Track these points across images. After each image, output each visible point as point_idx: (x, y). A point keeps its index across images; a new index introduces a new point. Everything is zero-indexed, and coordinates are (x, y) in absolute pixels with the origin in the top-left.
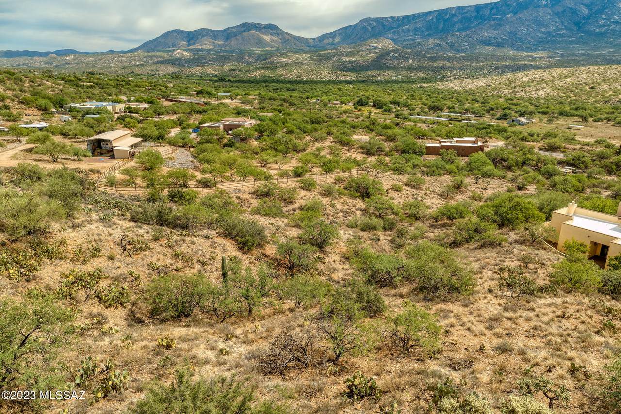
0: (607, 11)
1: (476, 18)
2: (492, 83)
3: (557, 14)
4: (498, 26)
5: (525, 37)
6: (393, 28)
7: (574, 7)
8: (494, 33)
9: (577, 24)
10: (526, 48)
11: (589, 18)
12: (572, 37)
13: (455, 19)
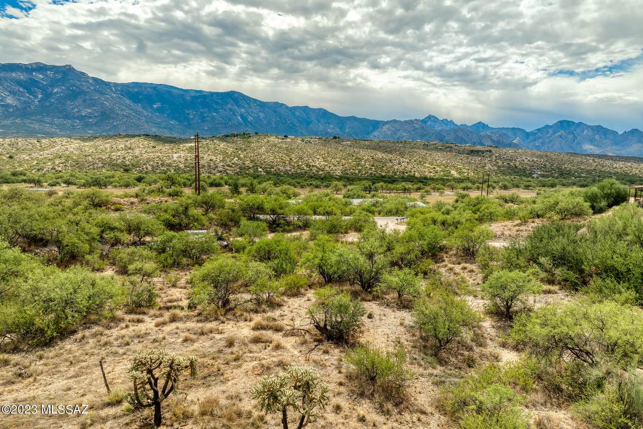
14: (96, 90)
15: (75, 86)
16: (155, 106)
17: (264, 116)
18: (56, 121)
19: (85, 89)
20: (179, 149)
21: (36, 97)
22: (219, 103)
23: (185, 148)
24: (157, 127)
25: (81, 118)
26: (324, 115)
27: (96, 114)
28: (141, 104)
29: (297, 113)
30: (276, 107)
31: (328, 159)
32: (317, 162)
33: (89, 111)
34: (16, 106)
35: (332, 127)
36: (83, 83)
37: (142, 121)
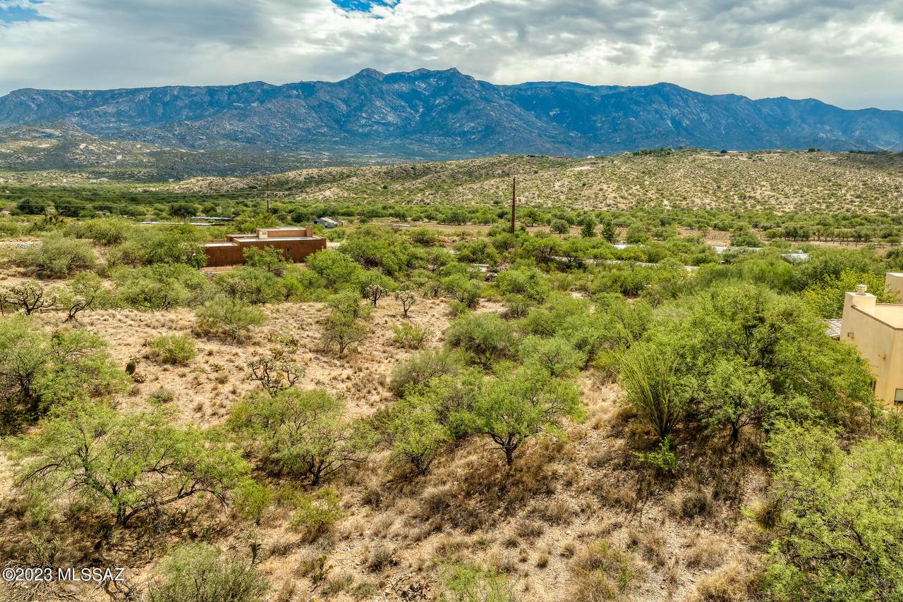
0: (366, 108)
1: (211, 104)
2: (257, 184)
3: (313, 108)
4: (243, 116)
5: (280, 133)
6: (78, 108)
7: (330, 101)
8: (239, 126)
9: (337, 121)
10: (285, 146)
11: (348, 115)
12: (335, 137)
13: (180, 103)
14: (481, 98)
15: (459, 94)
16: (551, 113)
17: (709, 118)
18: (436, 140)
19: (469, 97)
20: (564, 174)
21: (417, 111)
22: (641, 102)
23: (572, 174)
24: (552, 141)
25: (463, 134)
26: (814, 108)
27: (480, 129)
28: (535, 112)
29: (765, 110)
30: (730, 103)
31: (779, 186)
32: (759, 192)
33: (472, 125)
34: (396, 124)
35: (828, 128)
36: (468, 90)
37: (534, 135)
